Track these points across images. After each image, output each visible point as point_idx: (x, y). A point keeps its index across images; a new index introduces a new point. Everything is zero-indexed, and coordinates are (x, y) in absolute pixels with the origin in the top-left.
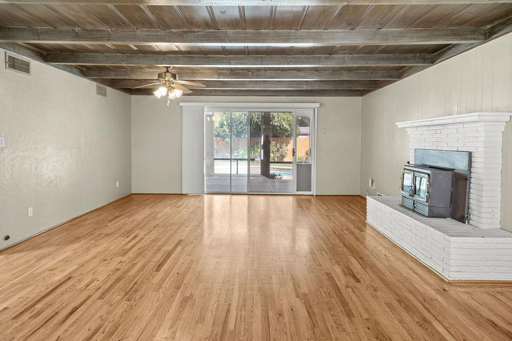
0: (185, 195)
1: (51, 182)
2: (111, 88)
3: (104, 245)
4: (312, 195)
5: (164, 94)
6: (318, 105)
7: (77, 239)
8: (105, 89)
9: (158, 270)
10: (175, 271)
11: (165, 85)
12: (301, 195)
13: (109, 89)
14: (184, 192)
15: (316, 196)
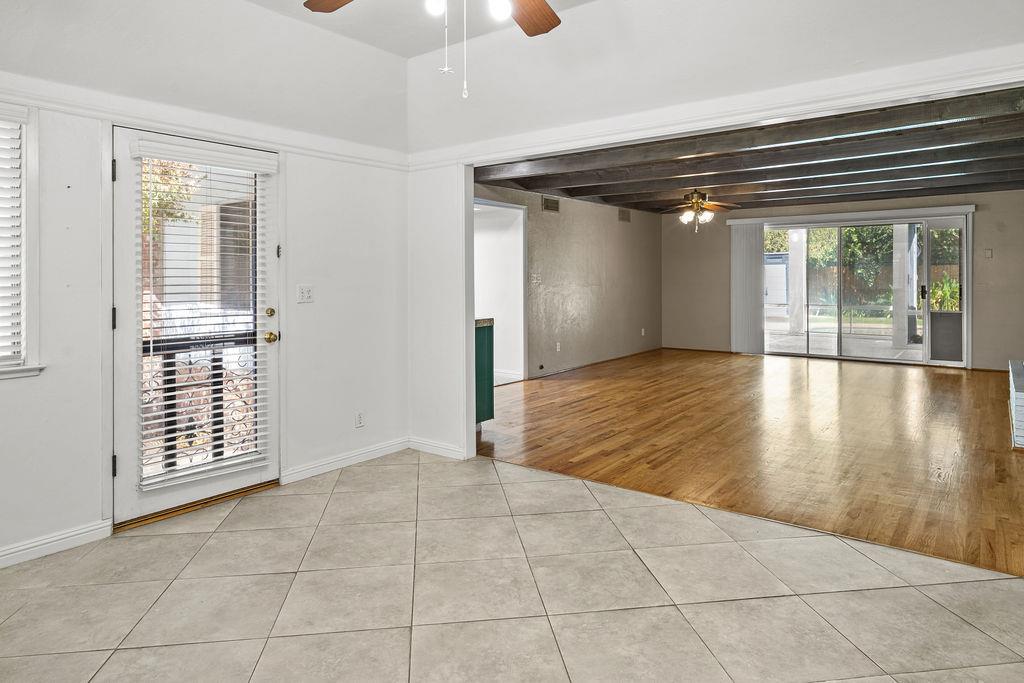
0: (737, 353)
1: (574, 320)
2: (636, 211)
3: (622, 383)
4: (964, 369)
5: (691, 219)
6: (972, 208)
7: (599, 377)
8: (629, 213)
9: (669, 401)
10: (686, 403)
11: (691, 208)
12: (940, 367)
13: (633, 212)
14: (733, 350)
15: (973, 370)
